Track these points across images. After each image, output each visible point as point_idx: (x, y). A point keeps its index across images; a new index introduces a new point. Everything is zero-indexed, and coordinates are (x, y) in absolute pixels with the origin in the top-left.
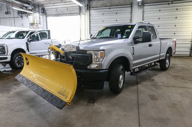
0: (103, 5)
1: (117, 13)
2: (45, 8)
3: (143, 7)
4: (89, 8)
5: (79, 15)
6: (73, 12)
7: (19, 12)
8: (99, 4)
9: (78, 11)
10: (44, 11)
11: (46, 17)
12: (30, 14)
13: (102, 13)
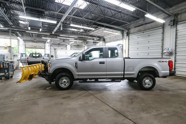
0: (138, 31)
1: (149, 36)
2: (105, 38)
3: (176, 26)
4: (128, 34)
5: (122, 40)
6: (118, 38)
7: (94, 42)
8: (136, 30)
9: (122, 38)
10: (104, 40)
11: (105, 43)
12: (98, 43)
13: (137, 37)
